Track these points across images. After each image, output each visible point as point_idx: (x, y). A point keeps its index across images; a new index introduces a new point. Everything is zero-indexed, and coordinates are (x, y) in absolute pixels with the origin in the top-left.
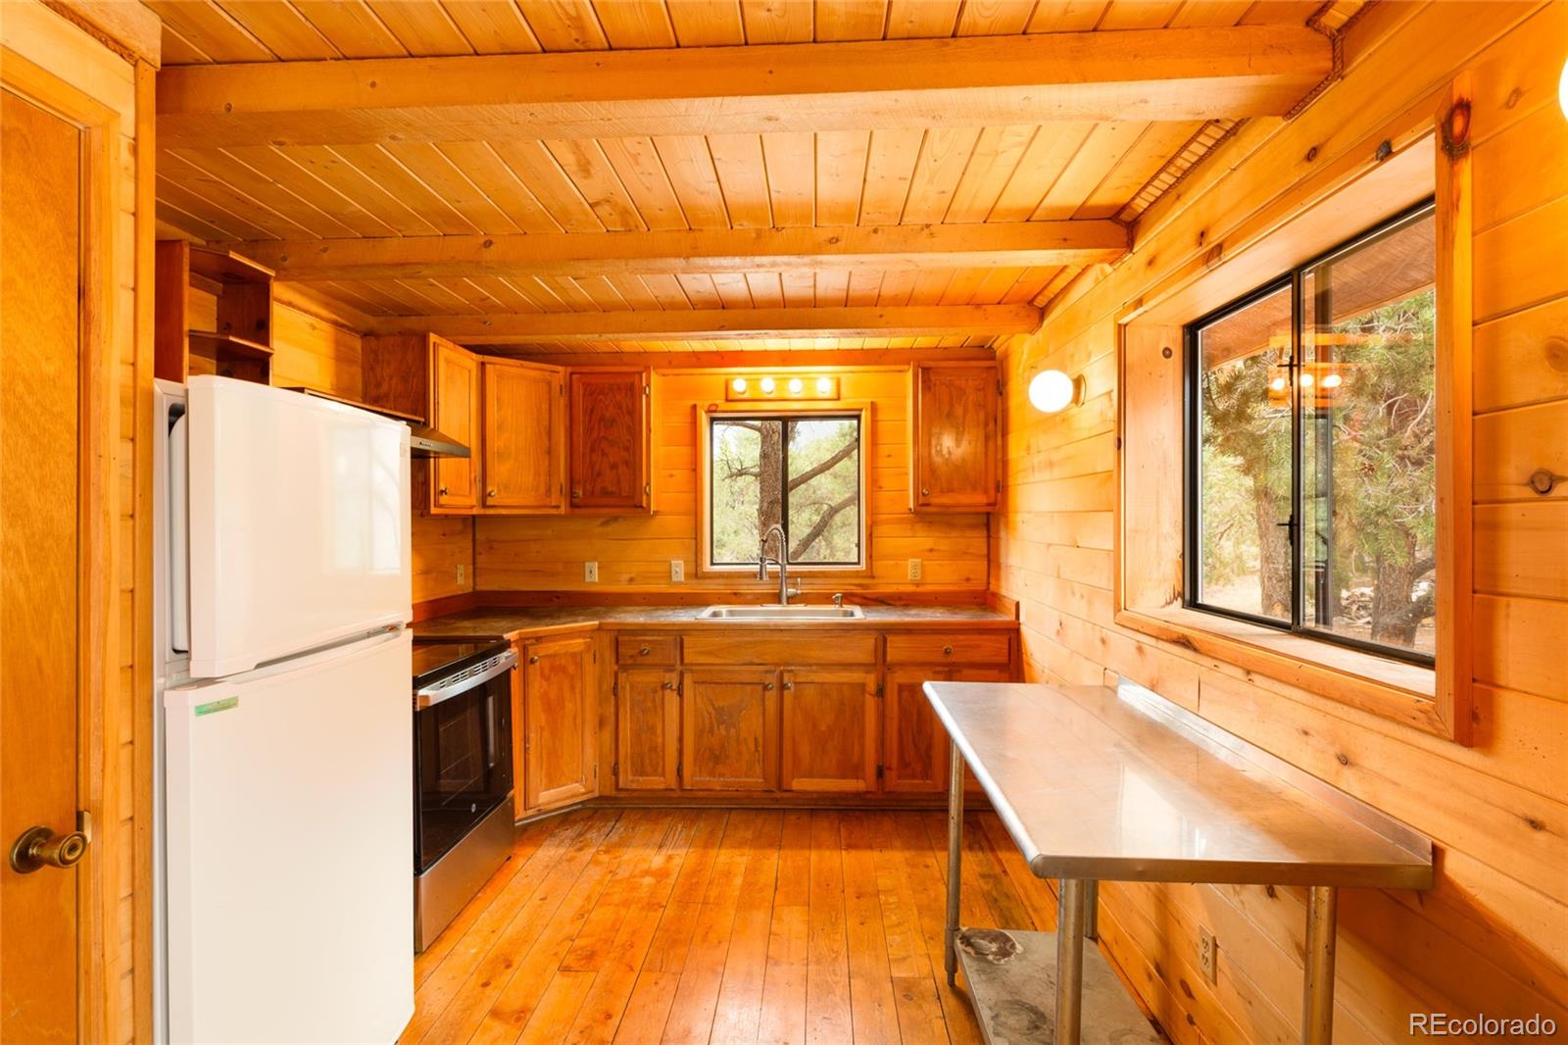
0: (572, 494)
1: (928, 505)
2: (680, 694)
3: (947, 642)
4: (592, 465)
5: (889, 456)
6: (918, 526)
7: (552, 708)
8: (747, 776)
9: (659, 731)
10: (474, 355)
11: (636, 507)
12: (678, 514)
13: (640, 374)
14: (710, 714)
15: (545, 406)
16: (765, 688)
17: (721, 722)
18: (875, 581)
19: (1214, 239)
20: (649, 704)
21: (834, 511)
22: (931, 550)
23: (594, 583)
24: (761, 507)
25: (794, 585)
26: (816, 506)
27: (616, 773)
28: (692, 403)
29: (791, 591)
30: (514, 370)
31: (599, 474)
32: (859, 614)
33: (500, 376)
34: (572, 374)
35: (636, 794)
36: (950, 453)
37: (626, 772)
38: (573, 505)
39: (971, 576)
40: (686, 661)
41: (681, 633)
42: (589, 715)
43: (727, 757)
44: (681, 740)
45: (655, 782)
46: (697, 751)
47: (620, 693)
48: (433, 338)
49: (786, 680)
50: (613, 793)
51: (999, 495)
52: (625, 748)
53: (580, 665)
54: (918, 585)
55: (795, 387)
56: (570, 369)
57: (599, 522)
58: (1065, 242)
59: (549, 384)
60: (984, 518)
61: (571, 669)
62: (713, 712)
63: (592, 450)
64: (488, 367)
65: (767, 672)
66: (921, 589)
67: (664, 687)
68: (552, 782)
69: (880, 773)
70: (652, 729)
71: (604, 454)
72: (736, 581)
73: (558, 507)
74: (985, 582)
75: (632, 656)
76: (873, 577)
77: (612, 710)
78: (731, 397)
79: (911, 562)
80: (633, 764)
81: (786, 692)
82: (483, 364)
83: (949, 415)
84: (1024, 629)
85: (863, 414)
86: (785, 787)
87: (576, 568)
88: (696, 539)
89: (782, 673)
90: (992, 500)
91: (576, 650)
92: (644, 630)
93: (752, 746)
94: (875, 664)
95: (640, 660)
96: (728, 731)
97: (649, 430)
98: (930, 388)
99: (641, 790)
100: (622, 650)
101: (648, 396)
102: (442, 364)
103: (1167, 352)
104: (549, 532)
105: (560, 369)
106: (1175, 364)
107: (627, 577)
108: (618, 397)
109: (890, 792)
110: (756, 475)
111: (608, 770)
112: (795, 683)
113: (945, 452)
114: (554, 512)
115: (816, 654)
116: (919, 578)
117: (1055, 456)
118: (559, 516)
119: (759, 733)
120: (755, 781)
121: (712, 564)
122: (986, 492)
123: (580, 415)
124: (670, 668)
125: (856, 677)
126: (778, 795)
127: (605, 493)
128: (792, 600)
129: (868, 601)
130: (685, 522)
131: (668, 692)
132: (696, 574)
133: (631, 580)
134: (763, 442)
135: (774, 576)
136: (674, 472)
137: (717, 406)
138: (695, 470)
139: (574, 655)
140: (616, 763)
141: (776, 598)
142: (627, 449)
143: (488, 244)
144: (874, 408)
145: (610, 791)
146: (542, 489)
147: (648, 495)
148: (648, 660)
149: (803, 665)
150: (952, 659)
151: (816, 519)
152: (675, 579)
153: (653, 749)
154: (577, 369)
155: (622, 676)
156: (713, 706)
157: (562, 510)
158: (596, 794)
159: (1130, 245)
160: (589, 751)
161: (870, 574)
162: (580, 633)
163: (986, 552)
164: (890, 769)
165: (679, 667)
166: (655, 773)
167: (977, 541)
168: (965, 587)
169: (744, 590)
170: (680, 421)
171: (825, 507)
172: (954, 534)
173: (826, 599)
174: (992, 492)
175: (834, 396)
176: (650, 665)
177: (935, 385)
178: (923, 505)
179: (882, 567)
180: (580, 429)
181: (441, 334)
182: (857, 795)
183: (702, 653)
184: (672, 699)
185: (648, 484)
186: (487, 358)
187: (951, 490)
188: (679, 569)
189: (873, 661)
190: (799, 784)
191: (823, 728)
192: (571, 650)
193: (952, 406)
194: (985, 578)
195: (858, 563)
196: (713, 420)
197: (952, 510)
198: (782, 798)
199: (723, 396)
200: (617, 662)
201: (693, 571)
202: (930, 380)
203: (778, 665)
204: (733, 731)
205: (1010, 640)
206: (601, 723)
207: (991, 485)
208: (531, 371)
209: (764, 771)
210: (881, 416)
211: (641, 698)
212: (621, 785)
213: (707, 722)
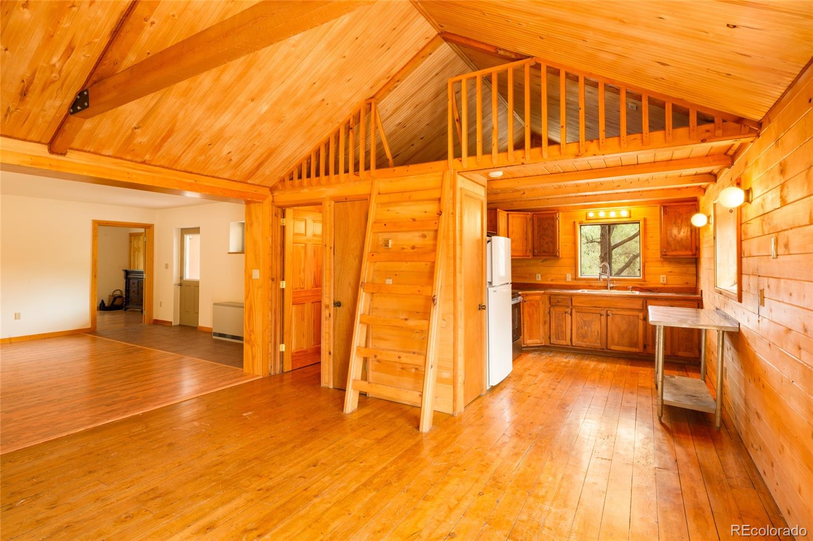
0: (534, 252)
1: (666, 255)
2: (571, 315)
4: (540, 243)
5: (652, 237)
6: (665, 263)
7: (530, 316)
8: (595, 343)
9: (564, 326)
10: (505, 212)
11: (555, 256)
12: (570, 258)
13: (556, 213)
14: (581, 322)
15: (525, 225)
16: (601, 315)
17: (585, 325)
18: (646, 283)
20: (561, 318)
21: (635, 257)
22: (670, 272)
23: (539, 281)
24: (601, 255)
25: (613, 283)
26: (627, 255)
27: (550, 338)
28: (574, 221)
29: (612, 285)
30: (517, 215)
31: (542, 246)
32: (637, 293)
33: (513, 217)
34: (533, 214)
35: (556, 346)
36: (675, 236)
37: (553, 338)
38: (534, 256)
39: (689, 282)
40: (573, 305)
41: (572, 296)
42: (541, 320)
43: (588, 337)
44: (571, 330)
45: (563, 342)
46: (577, 334)
47: (551, 314)
48: (498, 210)
49: (608, 313)
50: (549, 345)
51: (697, 252)
52: (553, 331)
53: (538, 304)
54: (665, 285)
55: (613, 214)
56: (533, 213)
57: (540, 261)
59: (526, 218)
60: (695, 260)
61: (536, 305)
62: (583, 322)
63: (540, 238)
64: (510, 215)
65: (602, 310)
66: (666, 286)
67: (566, 313)
68: (531, 337)
69: (645, 347)
70: (561, 326)
71: (544, 239)
72: (591, 281)
73: (529, 256)
74: (695, 284)
75: (555, 303)
76: (645, 281)
77: (549, 319)
78: (588, 218)
79: (662, 276)
80: (555, 336)
81: (609, 317)
82: (508, 214)
83: (674, 223)
84: (704, 300)
85: (641, 222)
86: (609, 348)
87: (533, 275)
88: (575, 267)
89: (607, 311)
90: (694, 253)
91: (537, 299)
92: (559, 295)
93: (596, 333)
94: (642, 309)
95: (558, 304)
96: (588, 328)
97: (559, 231)
98: (666, 213)
99: (558, 344)
100: (551, 300)
101: (559, 221)
102: (500, 216)
103: (731, 211)
104: (524, 264)
105: (530, 213)
107: (551, 279)
108: (549, 221)
109: (649, 354)
110: (599, 243)
111: (547, 337)
112: (612, 314)
113: (673, 236)
114: (528, 258)
115: (620, 305)
116: (665, 282)
117: (707, 240)
118: (529, 259)
119: (599, 330)
120: (598, 345)
121: (581, 275)
122: (691, 250)
123: (536, 227)
124: (568, 307)
125: (636, 313)
126: (606, 350)
127: (544, 252)
128: (612, 288)
129: (641, 290)
130: (572, 261)
131: (567, 314)
132: (576, 278)
133: (552, 280)
134: (602, 230)
135: (605, 280)
136: (567, 244)
137: (583, 221)
138: (575, 243)
139: (537, 301)
140: (550, 335)
141: (606, 288)
142: (552, 238)
143: (524, 193)
144: (645, 220)
145: (548, 344)
146: (524, 251)
147: (559, 252)
148: (560, 304)
149: (615, 308)
151: (627, 260)
152: (568, 280)
153: (562, 332)
154: (535, 213)
155: (552, 309)
156: (583, 320)
157: (530, 257)
158: (543, 344)
159: (716, 181)
160: (541, 331)
161: (644, 280)
162: (539, 294)
163: (695, 273)
164: (649, 345)
165: (571, 307)
166: (563, 340)
167: (692, 269)
168: (686, 286)
169: (593, 284)
170: (569, 227)
171: (632, 255)
172: (681, 266)
173: (626, 289)
174: (694, 251)
175: (629, 216)
176: (560, 306)
177: (669, 212)
178: (664, 255)
179: (648, 278)
180: (536, 231)
181: (499, 209)
182: (636, 353)
183: (578, 303)
184: (568, 317)
185: (559, 249)
186: (509, 212)
187: (676, 250)
188: (569, 277)
189: (642, 308)
190: (613, 347)
191: (623, 330)
192: (536, 299)
194: (695, 282)
195: (640, 276)
196: (581, 226)
197: (676, 257)
198: (608, 352)
199: (585, 218)
200: (550, 304)
201: (574, 277)
202: (666, 210)
203: (605, 308)
204: (590, 328)
205: (698, 304)
206: (545, 323)
207: (694, 248)
208: (521, 215)
209: (601, 342)
210: (648, 223)
211: (558, 315)
212: (552, 342)
213: (580, 325)
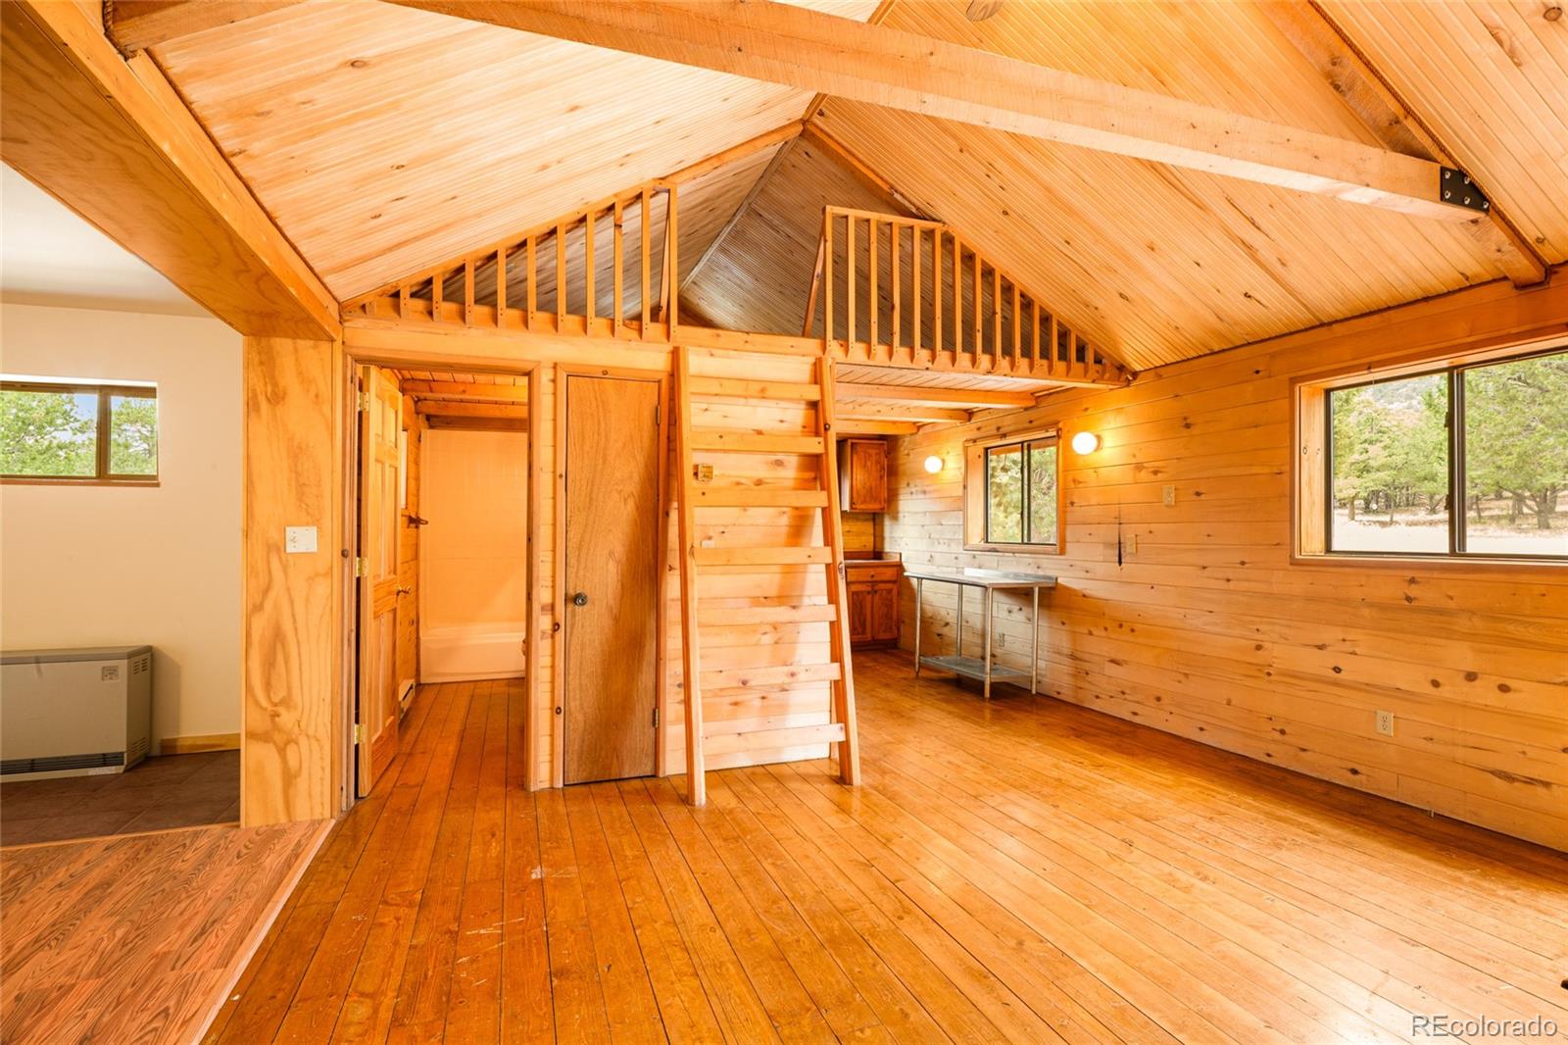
1: (855, 509)
3: (872, 572)
19: (1002, 431)
22: (848, 532)
39: (866, 544)
51: (886, 505)
58: (950, 417)
60: (872, 516)
74: (872, 546)
83: (864, 466)
84: (904, 564)
90: (883, 506)
98: (856, 453)
103: (979, 456)
106: (982, 460)
117: (927, 489)
122: (880, 502)
150: (875, 579)
159: (970, 420)
163: (872, 533)
167: (869, 527)
172: (859, 523)
174: (883, 503)
177: (859, 451)
187: (865, 502)
193: (866, 462)
197: (865, 512)
202: (856, 448)
205: (897, 569)
207: (882, 500)
